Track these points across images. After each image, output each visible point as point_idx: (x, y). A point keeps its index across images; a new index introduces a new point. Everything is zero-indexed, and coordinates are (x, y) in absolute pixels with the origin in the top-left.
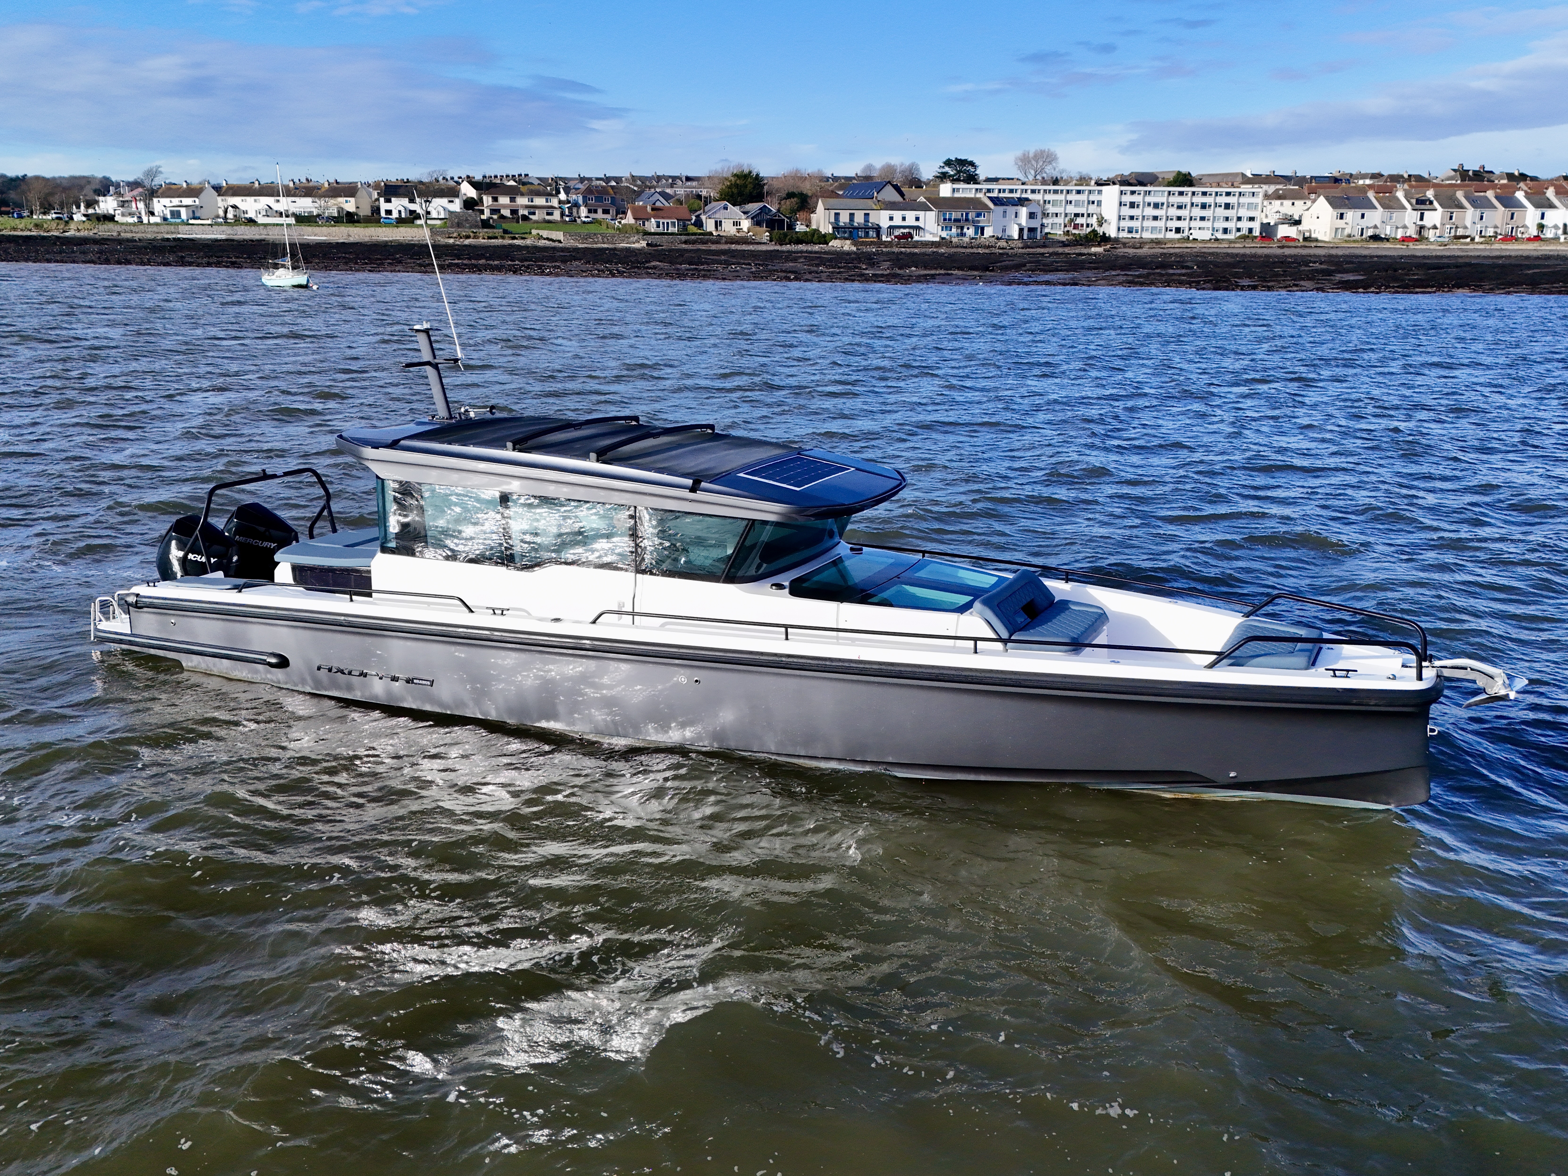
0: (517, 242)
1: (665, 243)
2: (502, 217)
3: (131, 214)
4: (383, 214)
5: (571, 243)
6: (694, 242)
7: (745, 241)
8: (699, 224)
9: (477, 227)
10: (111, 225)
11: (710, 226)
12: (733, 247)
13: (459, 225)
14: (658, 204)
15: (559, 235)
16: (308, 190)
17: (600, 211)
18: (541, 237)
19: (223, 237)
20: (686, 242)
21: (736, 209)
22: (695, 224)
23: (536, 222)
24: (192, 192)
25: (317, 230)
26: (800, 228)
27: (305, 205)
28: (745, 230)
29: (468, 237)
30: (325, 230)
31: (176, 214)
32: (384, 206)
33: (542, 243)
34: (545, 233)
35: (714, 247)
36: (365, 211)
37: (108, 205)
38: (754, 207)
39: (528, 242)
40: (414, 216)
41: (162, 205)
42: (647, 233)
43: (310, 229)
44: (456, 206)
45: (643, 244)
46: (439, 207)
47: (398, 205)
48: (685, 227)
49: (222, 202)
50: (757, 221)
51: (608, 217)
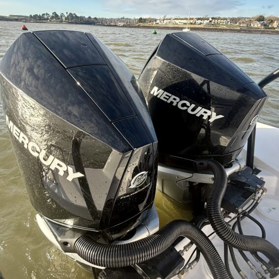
0: (217, 28)
2: (215, 24)
3: (161, 23)
4: (196, 23)
5: (227, 28)
6: (249, 28)
7: (259, 28)
9: (211, 25)
10: (158, 24)
11: (252, 25)
12: (256, 29)
14: (244, 21)
19: (173, 26)
21: (258, 22)
23: (221, 25)
24: (170, 19)
26: (270, 26)
27: (185, 21)
29: (209, 27)
30: (188, 25)
31: (167, 23)
33: (222, 28)
35: (252, 29)
38: (262, 22)
40: (201, 23)
41: (165, 21)
43: (185, 25)
44: (209, 21)
45: (239, 28)
46: (206, 22)
47: (199, 21)
48: (247, 26)
49: (173, 21)
50: (262, 25)
51: (233, 24)
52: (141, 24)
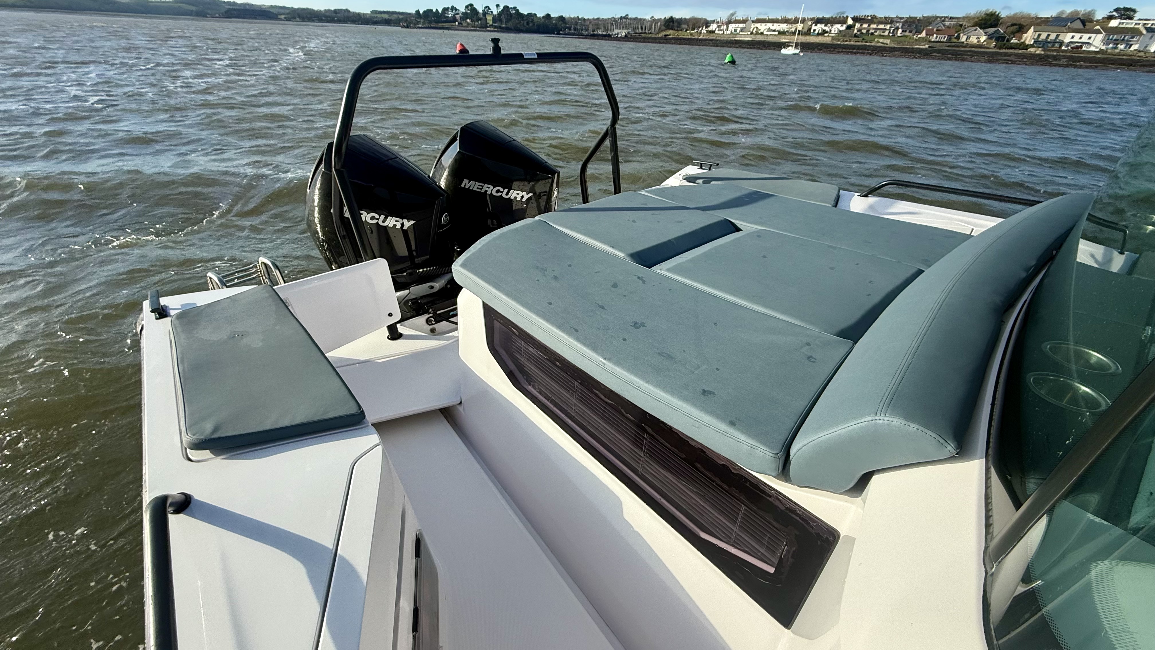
0: (867, 44)
1: (937, 46)
2: (862, 33)
3: (721, 30)
4: (812, 31)
5: (893, 45)
6: (953, 46)
7: (981, 46)
8: (958, 37)
9: (851, 37)
10: (714, 34)
11: (963, 39)
12: (973, 49)
13: (845, 36)
14: (940, 28)
15: (888, 41)
16: (786, 21)
17: (908, 31)
18: (878, 42)
19: (751, 39)
20: (948, 46)
21: (981, 31)
22: (956, 38)
23: (877, 36)
24: (744, 21)
25: (786, 37)
26: (1014, 41)
27: (784, 27)
28: (982, 41)
29: (846, 41)
30: (789, 37)
31: (735, 30)
32: (814, 27)
33: (879, 44)
34: (881, 40)
35: (963, 49)
36: (806, 30)
37: (713, 27)
38: (992, 30)
39: (873, 44)
40: (824, 32)
41: (732, 27)
42: (930, 41)
43: (783, 37)
44: (844, 27)
45: (927, 46)
46: (838, 28)
47: (819, 28)
48: (950, 39)
49: (753, 26)
50: (990, 37)
51: (911, 34)
52: (671, 33)
